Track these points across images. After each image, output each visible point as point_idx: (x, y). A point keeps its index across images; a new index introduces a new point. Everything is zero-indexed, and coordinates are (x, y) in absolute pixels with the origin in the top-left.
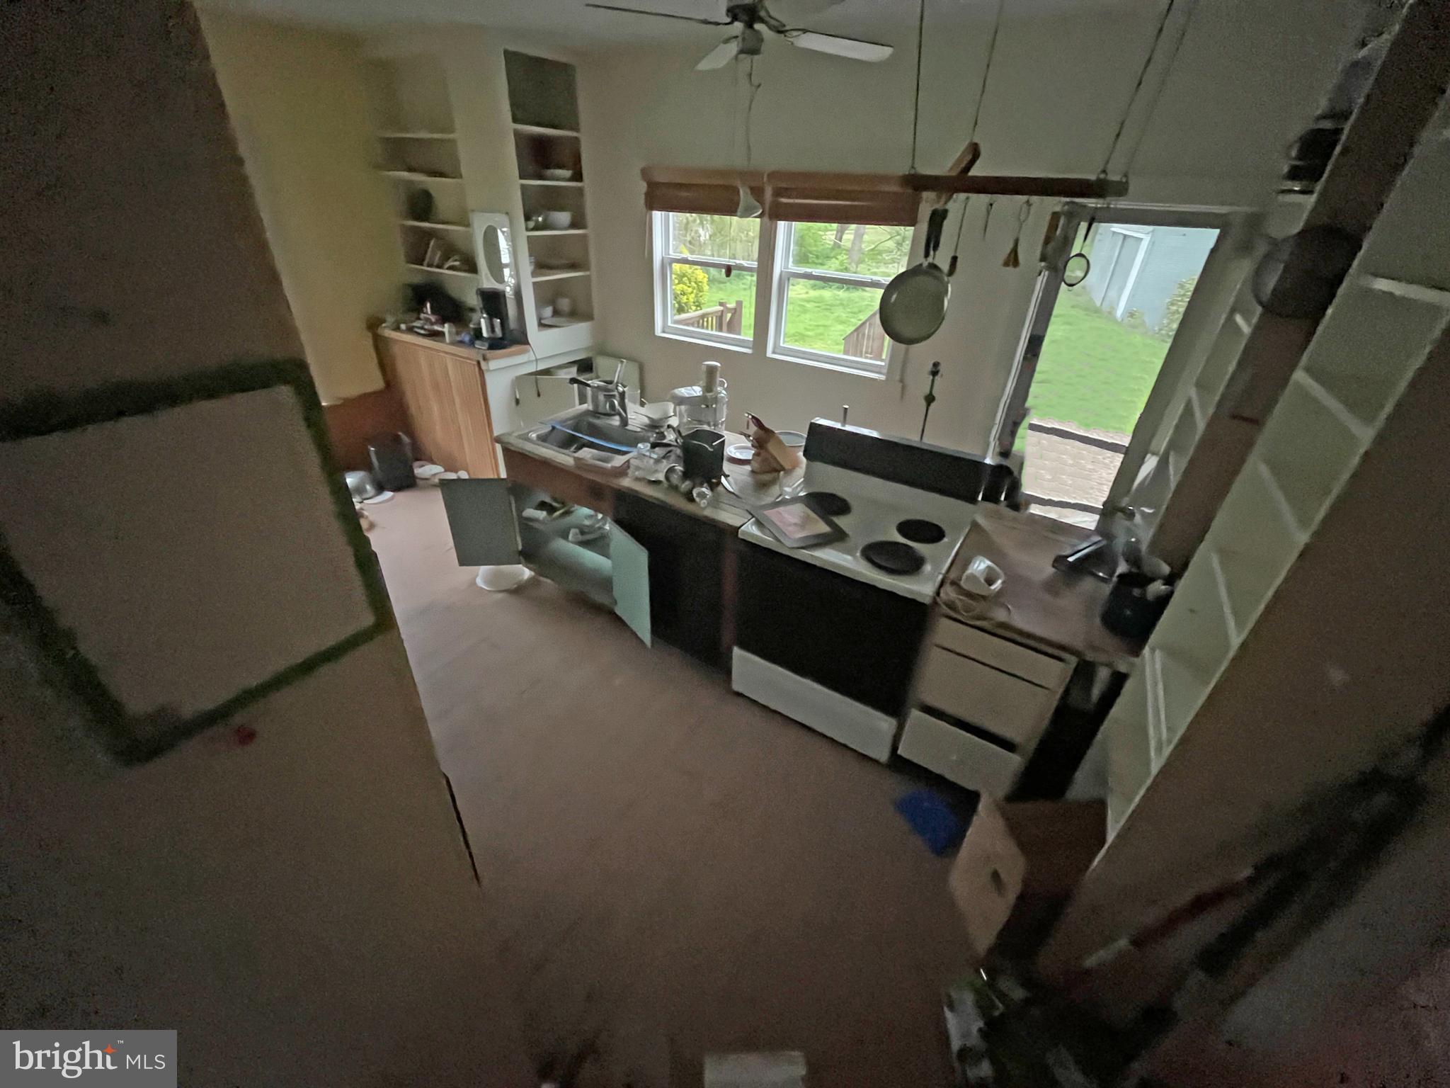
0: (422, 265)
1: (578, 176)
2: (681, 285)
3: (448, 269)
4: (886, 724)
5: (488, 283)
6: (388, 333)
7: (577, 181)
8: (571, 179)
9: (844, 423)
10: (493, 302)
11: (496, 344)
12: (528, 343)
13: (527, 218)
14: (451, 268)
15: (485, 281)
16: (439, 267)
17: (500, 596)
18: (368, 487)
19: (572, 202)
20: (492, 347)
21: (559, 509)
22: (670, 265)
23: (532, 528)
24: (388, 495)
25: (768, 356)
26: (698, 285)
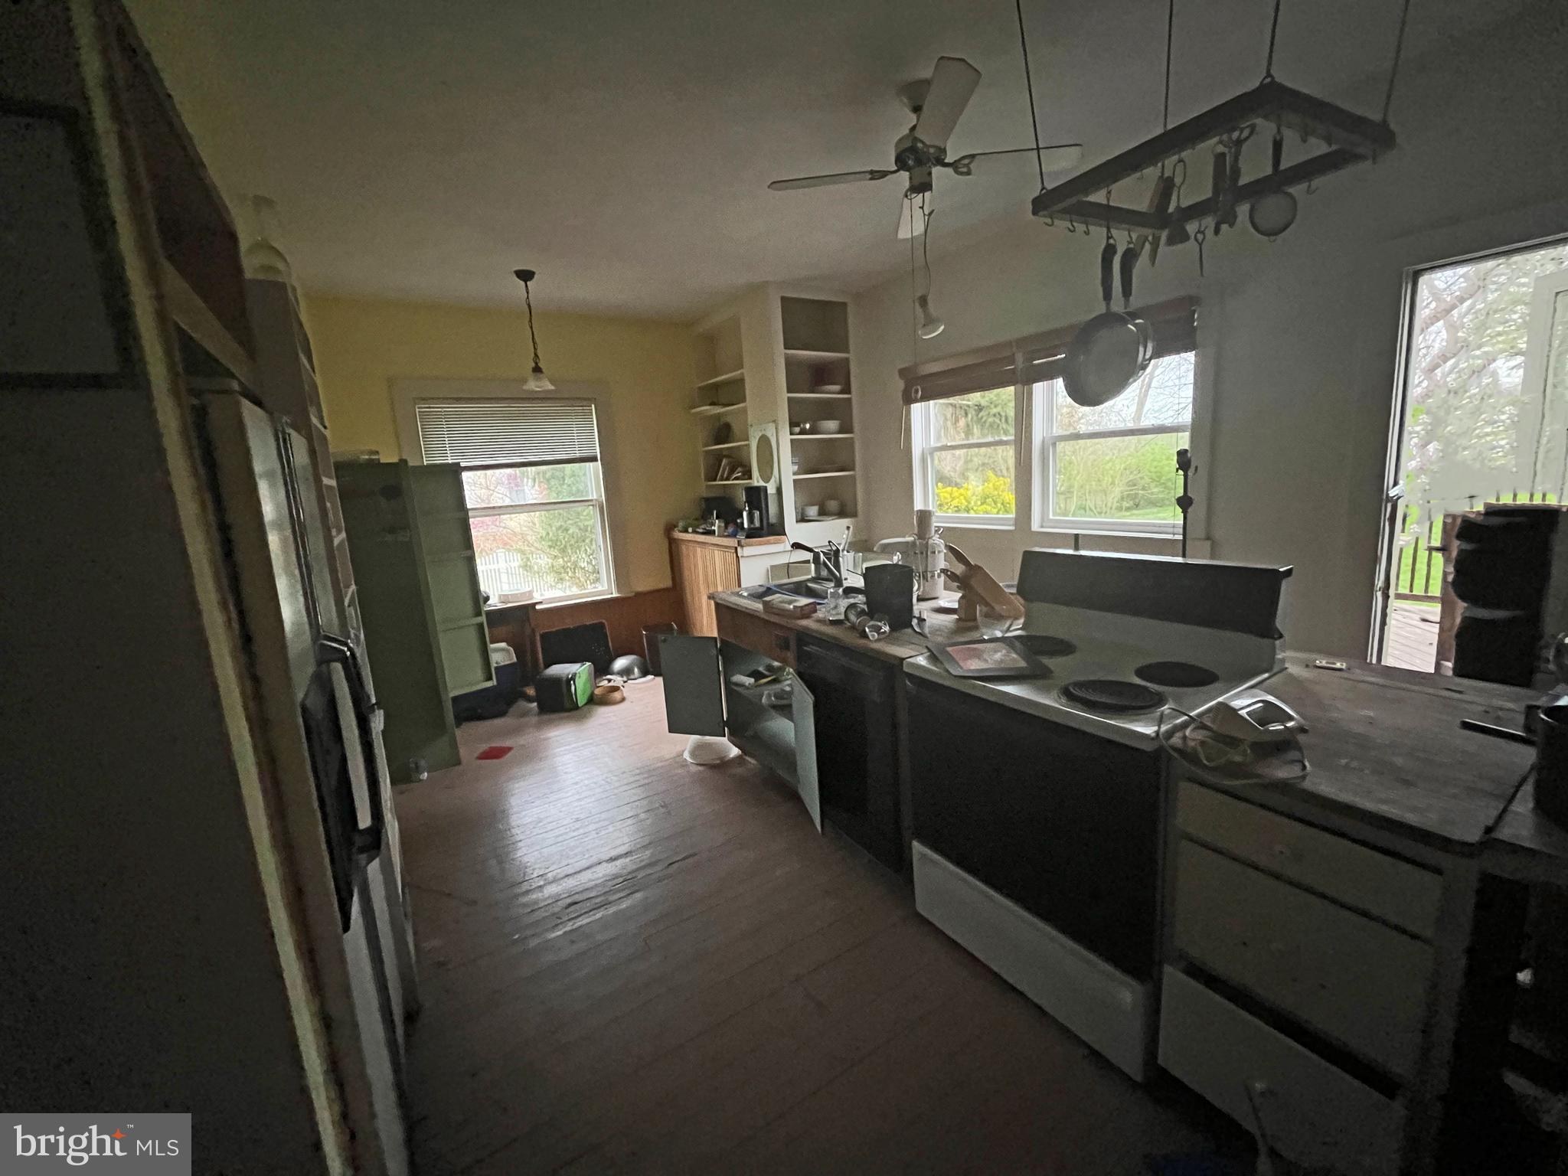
0: (715, 480)
1: (847, 390)
2: (985, 506)
3: (733, 480)
4: (1127, 994)
5: (757, 481)
6: (678, 535)
7: (846, 393)
8: (841, 392)
9: (1077, 548)
10: (756, 497)
11: (753, 534)
12: (784, 534)
13: (792, 424)
14: (737, 478)
15: (756, 481)
16: (727, 479)
17: (701, 768)
18: (636, 670)
19: (840, 411)
20: (748, 537)
21: (767, 677)
22: (931, 454)
23: (739, 694)
24: (650, 677)
25: (1033, 529)
26: (1005, 506)
